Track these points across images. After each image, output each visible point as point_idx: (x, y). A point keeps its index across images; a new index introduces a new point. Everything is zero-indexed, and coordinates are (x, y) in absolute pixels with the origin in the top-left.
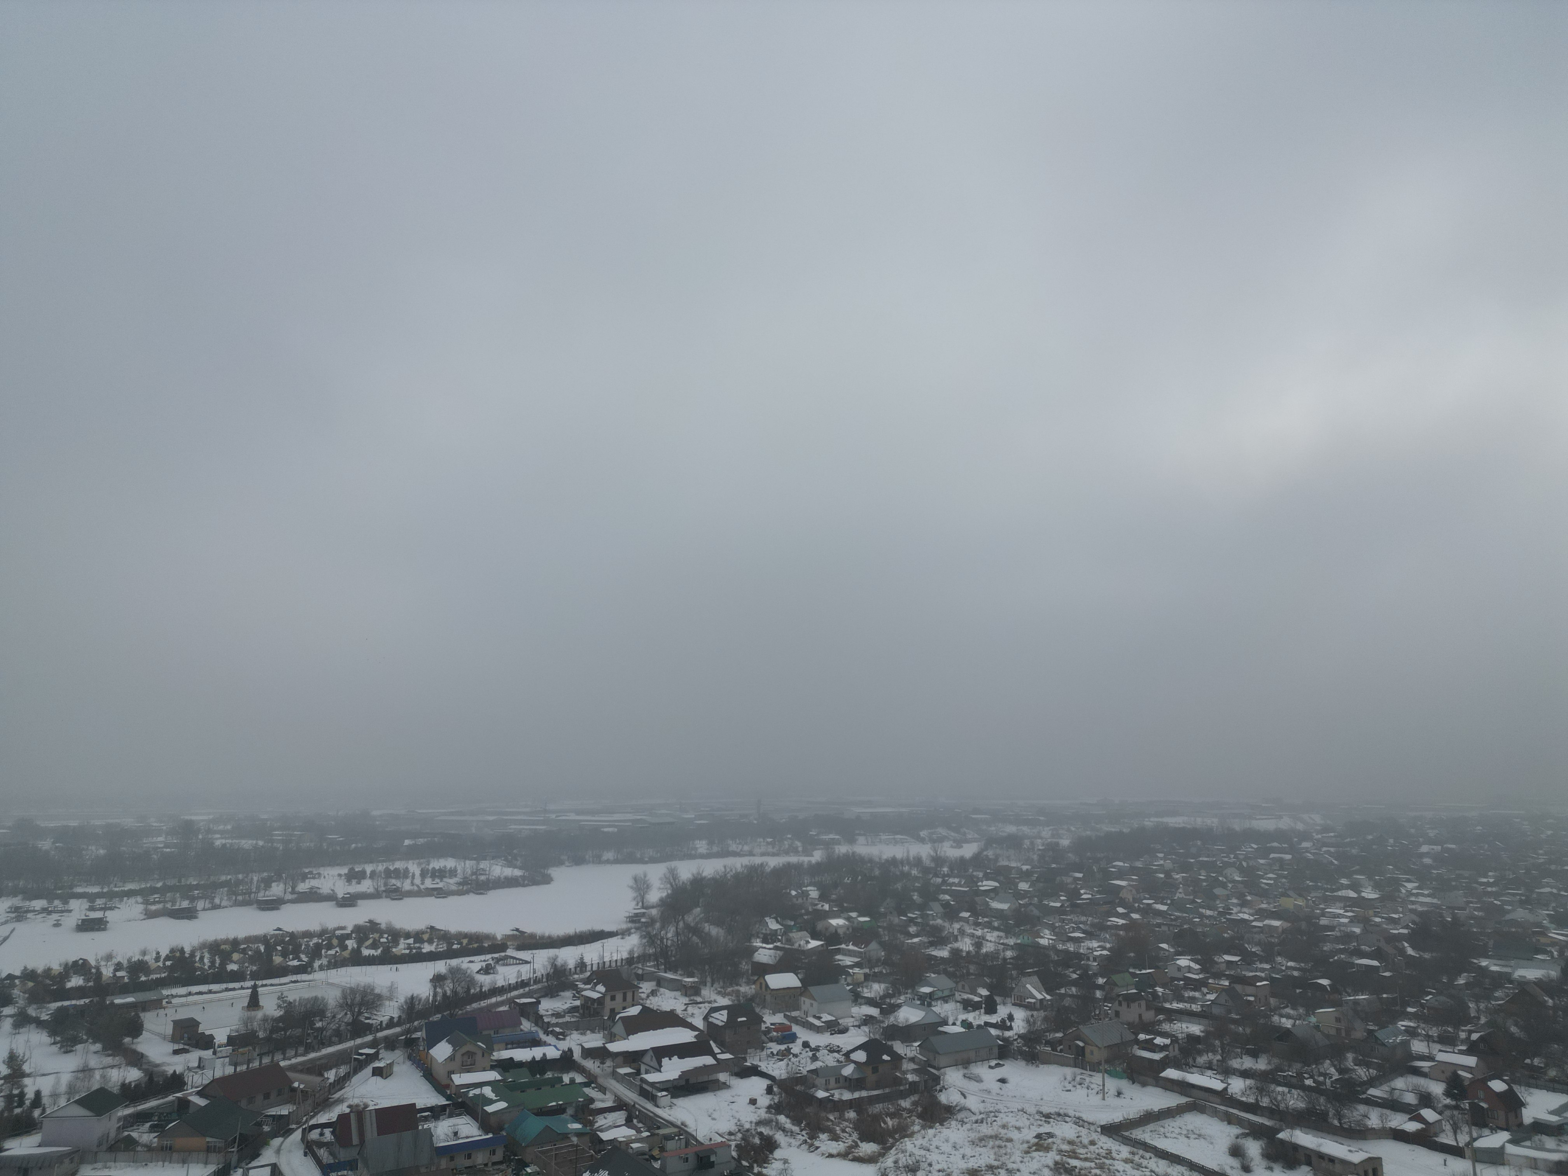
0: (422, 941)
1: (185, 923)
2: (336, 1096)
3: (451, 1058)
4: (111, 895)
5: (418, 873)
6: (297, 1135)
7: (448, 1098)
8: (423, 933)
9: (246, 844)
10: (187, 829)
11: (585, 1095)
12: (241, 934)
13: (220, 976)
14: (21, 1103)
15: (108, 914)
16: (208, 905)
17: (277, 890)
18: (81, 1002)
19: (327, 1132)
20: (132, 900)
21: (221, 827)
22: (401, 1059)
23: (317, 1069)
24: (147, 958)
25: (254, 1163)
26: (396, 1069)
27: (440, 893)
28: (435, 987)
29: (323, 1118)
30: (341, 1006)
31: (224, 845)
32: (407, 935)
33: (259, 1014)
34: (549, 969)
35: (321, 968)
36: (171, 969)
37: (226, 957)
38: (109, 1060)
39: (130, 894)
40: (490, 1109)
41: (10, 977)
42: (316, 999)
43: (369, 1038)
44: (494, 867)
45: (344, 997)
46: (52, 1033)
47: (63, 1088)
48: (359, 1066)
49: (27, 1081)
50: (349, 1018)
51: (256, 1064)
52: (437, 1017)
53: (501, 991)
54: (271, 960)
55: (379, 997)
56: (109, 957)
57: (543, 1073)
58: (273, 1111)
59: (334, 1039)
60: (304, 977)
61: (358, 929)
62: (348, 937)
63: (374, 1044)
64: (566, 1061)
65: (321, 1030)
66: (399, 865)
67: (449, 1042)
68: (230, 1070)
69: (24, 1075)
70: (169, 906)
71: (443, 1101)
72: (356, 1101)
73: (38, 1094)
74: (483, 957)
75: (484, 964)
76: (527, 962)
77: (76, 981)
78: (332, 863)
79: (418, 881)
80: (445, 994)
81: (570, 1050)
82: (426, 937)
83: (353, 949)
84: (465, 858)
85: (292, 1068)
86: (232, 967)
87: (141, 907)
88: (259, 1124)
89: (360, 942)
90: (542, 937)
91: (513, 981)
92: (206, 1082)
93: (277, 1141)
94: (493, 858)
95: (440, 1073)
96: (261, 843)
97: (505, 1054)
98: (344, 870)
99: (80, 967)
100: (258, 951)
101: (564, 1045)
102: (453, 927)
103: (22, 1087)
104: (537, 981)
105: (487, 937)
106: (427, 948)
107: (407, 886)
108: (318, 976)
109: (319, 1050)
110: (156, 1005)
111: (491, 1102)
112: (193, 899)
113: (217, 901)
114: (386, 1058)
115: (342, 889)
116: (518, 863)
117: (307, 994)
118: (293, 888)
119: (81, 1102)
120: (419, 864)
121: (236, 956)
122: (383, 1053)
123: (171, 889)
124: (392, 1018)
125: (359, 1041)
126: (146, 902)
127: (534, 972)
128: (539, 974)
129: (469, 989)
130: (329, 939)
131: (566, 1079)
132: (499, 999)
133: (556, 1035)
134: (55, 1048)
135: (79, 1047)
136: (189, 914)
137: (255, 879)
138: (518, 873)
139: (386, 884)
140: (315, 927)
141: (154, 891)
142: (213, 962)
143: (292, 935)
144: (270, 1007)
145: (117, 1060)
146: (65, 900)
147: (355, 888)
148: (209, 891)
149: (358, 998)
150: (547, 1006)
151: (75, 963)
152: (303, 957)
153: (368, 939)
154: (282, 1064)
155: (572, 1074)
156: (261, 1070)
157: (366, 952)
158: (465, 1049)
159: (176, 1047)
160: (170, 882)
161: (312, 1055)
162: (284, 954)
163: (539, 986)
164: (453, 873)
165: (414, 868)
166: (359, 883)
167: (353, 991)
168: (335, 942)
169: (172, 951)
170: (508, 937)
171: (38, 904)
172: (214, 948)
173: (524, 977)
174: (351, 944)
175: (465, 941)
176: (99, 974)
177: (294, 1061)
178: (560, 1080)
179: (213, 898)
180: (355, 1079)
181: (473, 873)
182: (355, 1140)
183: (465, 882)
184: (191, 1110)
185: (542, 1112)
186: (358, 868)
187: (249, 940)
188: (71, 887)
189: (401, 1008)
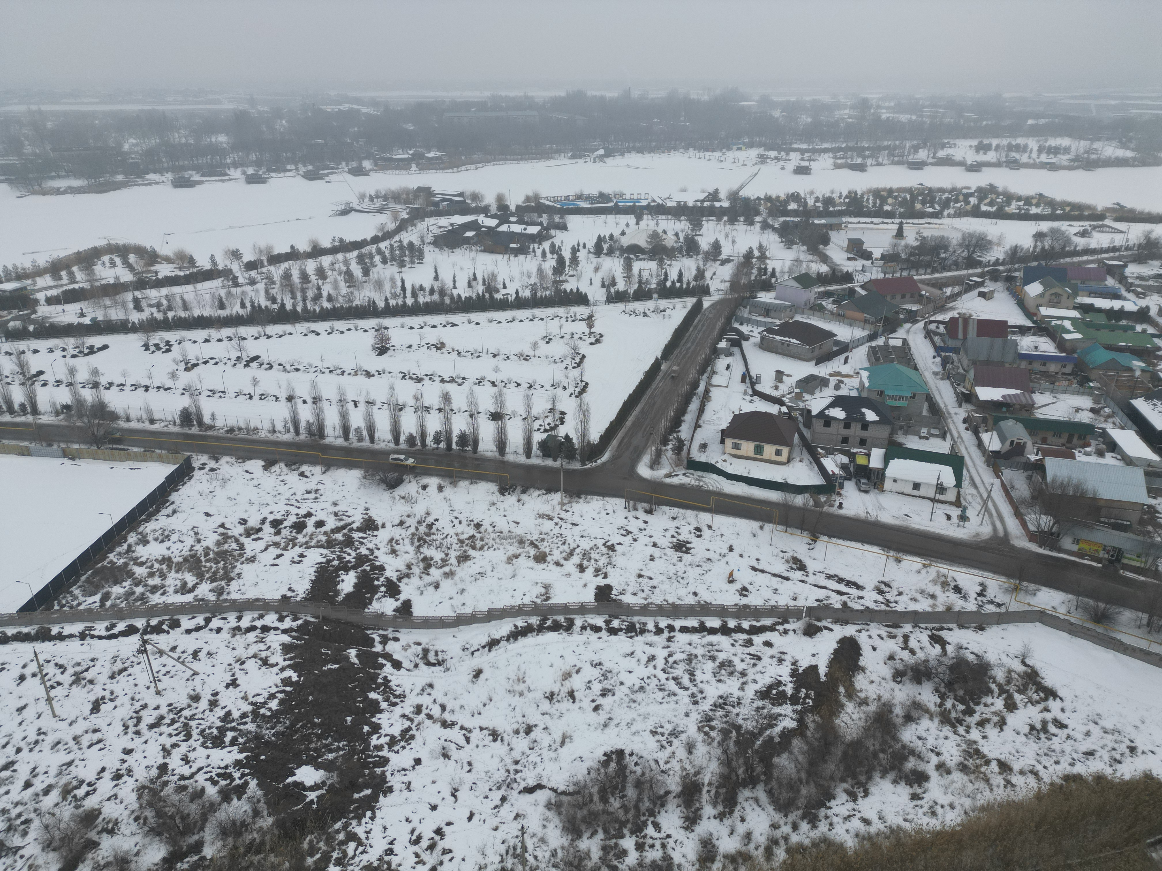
0: (1031, 205)
1: (858, 174)
2: (951, 305)
3: (1041, 295)
4: (814, 151)
5: (1035, 148)
6: (921, 324)
7: (1034, 322)
8: (1033, 198)
9: (904, 118)
10: (864, 105)
11: (1153, 343)
12: (895, 186)
13: (879, 213)
14: (765, 274)
15: (812, 163)
16: (874, 163)
17: (922, 155)
18: (796, 219)
19: (942, 327)
20: (826, 155)
21: (887, 104)
22: (1001, 289)
23: (939, 285)
24: (834, 196)
25: (891, 336)
26: (996, 295)
27: (1052, 167)
28: (1036, 241)
29: (939, 317)
30: (961, 245)
31: (888, 118)
32: (1019, 199)
33: (903, 243)
34: (1142, 240)
35: (949, 216)
36: (849, 205)
37: (884, 201)
38: (811, 257)
39: (825, 151)
40: (1067, 336)
41: (759, 198)
42: (943, 237)
43: (979, 270)
44: (1107, 147)
45: (964, 239)
46: (781, 236)
47: (786, 269)
48: (969, 288)
49: (768, 261)
50: (965, 254)
51: (898, 275)
52: (1034, 264)
53: (1094, 252)
54: (914, 206)
55: (990, 242)
56: (812, 193)
57: (1118, 319)
58: (907, 307)
59: (953, 267)
60: (936, 221)
61: (980, 190)
62: (972, 195)
63: (980, 275)
64: (1143, 315)
65: (945, 259)
66: (1020, 141)
67: (1041, 283)
68: (881, 276)
69: (767, 258)
70: (849, 161)
71: (1029, 324)
72: (964, 311)
73: (774, 269)
74: (1081, 223)
75: (1081, 229)
76: (1121, 232)
77: (793, 206)
78: (965, 137)
79: (1034, 155)
80: (1043, 248)
81: (1148, 308)
82: (1034, 201)
83: (974, 205)
84: (1081, 138)
85: (922, 281)
86: (887, 208)
87: (832, 160)
88: (897, 313)
89: (981, 199)
90: (1141, 213)
91: (1105, 245)
92: (866, 280)
93: (907, 326)
94: (1108, 139)
95: (1030, 305)
96: (914, 117)
97: (1088, 300)
98: (975, 143)
99: (795, 197)
100: (905, 199)
101: (1143, 303)
102: (1059, 196)
103: (766, 264)
104: (1127, 249)
105: (1089, 207)
106: (1034, 210)
107: (1024, 158)
108: (946, 221)
109: (941, 272)
110: (838, 227)
111: (1068, 332)
112: (864, 157)
113: (880, 160)
114: (989, 286)
115: (971, 158)
116: (1132, 146)
117: (937, 233)
118: (934, 154)
119: (796, 279)
120: (1038, 141)
121: (890, 201)
122: (987, 283)
123: (852, 149)
124: (998, 259)
125: (971, 271)
126: (835, 158)
127: (1127, 241)
128: (1131, 243)
129: (1065, 247)
130: (957, 195)
131: (1139, 328)
132: (1090, 258)
133: (1137, 294)
134: (782, 245)
135: (795, 246)
136: (861, 168)
137: (908, 145)
138: (1129, 154)
139: (1007, 156)
140: (947, 185)
141: (840, 149)
142: (875, 203)
143: (930, 189)
144: (911, 238)
145: (815, 258)
146: (788, 151)
147: (982, 157)
148: (875, 152)
149: (974, 241)
150: (1133, 270)
151: (793, 194)
152: (936, 206)
153: (986, 198)
154: (915, 277)
155: (1145, 326)
156: (901, 279)
157: (984, 208)
158: (1053, 291)
159: (849, 256)
160: (851, 144)
161: (936, 275)
162: (923, 203)
163: (1130, 253)
164: (1067, 150)
165: (1033, 144)
166: (985, 153)
167: (971, 236)
168: (961, 198)
169: (850, 192)
170: (1108, 210)
171: (773, 154)
172: (877, 193)
173: (1117, 244)
174: (973, 200)
175: (1068, 209)
176: (806, 203)
177: (923, 277)
178: (1133, 328)
179: (878, 158)
180: (965, 297)
181: (1086, 152)
182: (960, 336)
183: (1076, 159)
184: (856, 296)
185: (1110, 348)
186: (986, 142)
187: (900, 190)
188: (791, 144)
189: (1006, 253)
